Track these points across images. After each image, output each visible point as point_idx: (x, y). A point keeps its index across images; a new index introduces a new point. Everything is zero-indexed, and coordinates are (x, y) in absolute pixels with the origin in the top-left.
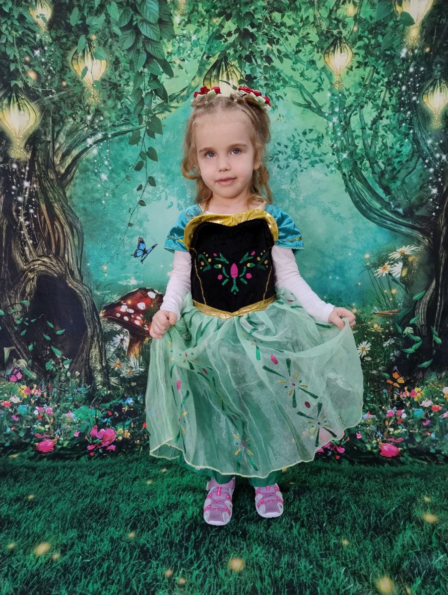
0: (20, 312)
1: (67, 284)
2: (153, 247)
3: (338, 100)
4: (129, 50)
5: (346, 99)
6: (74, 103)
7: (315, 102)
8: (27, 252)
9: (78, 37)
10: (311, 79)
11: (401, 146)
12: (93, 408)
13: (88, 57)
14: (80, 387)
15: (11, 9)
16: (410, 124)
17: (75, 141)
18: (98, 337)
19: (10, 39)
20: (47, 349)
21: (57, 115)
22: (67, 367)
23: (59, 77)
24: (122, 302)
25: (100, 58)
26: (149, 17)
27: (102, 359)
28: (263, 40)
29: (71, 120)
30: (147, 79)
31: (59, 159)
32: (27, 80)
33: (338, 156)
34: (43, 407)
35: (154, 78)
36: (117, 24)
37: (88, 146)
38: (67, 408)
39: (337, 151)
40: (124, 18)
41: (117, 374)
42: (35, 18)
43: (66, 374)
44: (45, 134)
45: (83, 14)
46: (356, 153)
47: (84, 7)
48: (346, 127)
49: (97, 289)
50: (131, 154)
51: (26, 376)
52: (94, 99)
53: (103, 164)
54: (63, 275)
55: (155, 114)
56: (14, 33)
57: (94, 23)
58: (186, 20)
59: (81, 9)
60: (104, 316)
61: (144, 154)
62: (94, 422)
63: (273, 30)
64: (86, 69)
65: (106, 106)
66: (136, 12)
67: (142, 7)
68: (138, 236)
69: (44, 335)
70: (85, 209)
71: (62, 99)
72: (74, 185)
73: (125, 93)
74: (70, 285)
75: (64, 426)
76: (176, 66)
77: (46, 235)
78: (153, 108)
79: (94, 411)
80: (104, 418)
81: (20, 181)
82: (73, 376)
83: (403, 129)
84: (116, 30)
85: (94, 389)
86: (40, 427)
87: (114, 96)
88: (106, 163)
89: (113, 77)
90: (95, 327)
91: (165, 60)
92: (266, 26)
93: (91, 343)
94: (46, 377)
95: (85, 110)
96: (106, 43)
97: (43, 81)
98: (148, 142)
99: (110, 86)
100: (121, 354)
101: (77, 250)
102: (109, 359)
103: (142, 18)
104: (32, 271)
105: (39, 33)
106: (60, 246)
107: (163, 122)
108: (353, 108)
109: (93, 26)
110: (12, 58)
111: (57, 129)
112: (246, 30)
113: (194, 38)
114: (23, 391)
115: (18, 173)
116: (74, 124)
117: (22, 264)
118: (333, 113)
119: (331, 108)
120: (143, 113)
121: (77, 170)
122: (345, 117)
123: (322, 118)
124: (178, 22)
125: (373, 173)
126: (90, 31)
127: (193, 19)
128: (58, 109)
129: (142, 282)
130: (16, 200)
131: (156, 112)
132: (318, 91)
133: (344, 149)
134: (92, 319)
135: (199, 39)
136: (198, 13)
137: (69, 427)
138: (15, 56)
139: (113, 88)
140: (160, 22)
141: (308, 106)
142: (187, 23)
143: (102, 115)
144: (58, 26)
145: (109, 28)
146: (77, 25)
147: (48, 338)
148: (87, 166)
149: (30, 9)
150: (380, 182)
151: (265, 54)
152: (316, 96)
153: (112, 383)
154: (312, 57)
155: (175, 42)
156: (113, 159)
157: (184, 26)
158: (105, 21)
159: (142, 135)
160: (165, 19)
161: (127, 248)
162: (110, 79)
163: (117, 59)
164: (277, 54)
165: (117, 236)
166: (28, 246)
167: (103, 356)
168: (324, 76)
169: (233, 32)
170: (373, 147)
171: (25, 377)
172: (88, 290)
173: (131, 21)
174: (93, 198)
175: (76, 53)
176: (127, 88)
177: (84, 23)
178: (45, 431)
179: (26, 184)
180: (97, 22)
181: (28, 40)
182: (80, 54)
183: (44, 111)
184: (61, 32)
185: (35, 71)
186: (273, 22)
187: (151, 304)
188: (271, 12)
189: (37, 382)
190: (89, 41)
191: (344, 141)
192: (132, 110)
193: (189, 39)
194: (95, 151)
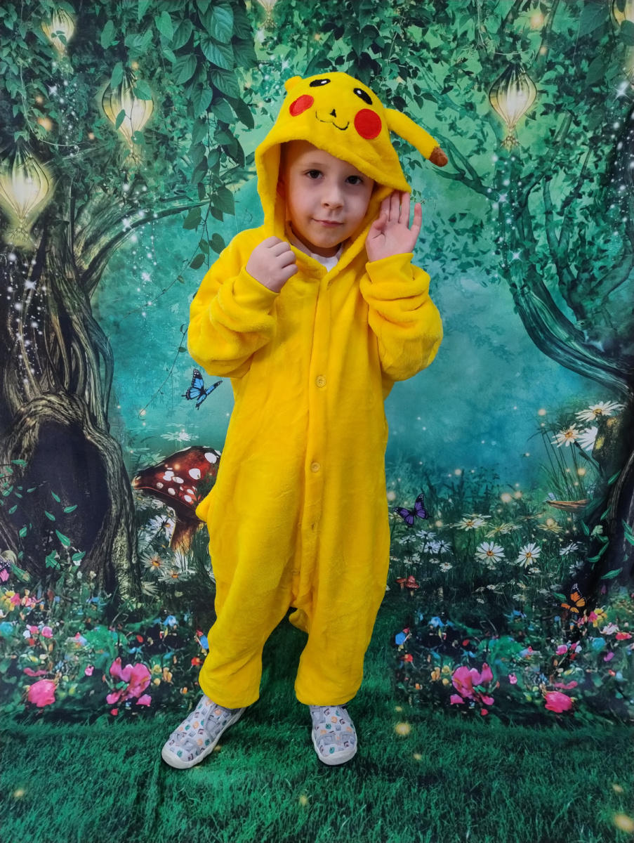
0: (9, 477)
1: (84, 436)
2: (216, 385)
3: (509, 167)
4: (187, 85)
5: (523, 165)
6: (106, 165)
7: (471, 170)
8: (27, 387)
9: (112, 65)
10: (466, 133)
11: (606, 242)
12: (114, 630)
13: (127, 95)
14: (95, 595)
15: (16, 25)
16: (624, 207)
17: (105, 223)
18: (127, 519)
19: (14, 70)
20: (49, 535)
21: (81, 184)
22: (78, 563)
23: (84, 126)
24: (166, 466)
25: (143, 97)
26: (219, 34)
27: (131, 554)
28: (391, 71)
29: (101, 191)
30: (212, 129)
31: (81, 248)
32: (36, 130)
33: (505, 256)
34: (37, 625)
35: (224, 127)
36: (170, 45)
37: (124, 230)
38: (75, 628)
39: (504, 249)
40: (181, 37)
41: (153, 578)
42: (50, 37)
43: (75, 574)
44: (61, 211)
45: (120, 31)
46: (534, 252)
47: (121, 19)
48: (521, 211)
49: (130, 444)
50: (187, 243)
51: (15, 576)
52: (134, 158)
53: (145, 257)
54: (79, 421)
55: (225, 184)
56: (21, 61)
57: (135, 44)
58: (275, 38)
59: (117, 23)
60: (138, 486)
61: (206, 243)
62: (115, 653)
63: (409, 55)
64: (123, 114)
65: (151, 169)
66: (199, 26)
67: (208, 17)
68: (193, 368)
69: (47, 513)
70: (116, 324)
71: (87, 159)
72: (102, 289)
73: (179, 151)
74: (89, 438)
75: (70, 657)
76: (258, 110)
77: (55, 361)
78: (221, 175)
79: (115, 635)
80: (131, 646)
81: (20, 280)
82: (86, 578)
83: (611, 215)
84: (168, 54)
85: (117, 600)
86: (32, 658)
87: (163, 155)
88: (149, 256)
89: (162, 126)
90: (123, 503)
91: (241, 101)
92: (397, 49)
93: (116, 527)
94: (44, 578)
95: (120, 176)
96: (153, 73)
97: (60, 133)
98: (212, 226)
99: (157, 139)
100: (160, 545)
101: (104, 384)
102: (142, 553)
103: (207, 36)
104: (32, 415)
105: (56, 60)
106: (77, 379)
107: (237, 196)
108: (534, 180)
109: (134, 48)
110: (14, 96)
111: (79, 204)
112: (366, 56)
113: (285, 65)
114: (9, 600)
115: (17, 268)
116: (104, 196)
117: (18, 404)
118: (501, 188)
119: (496, 180)
120: (206, 181)
121: (107, 266)
122: (520, 194)
123: (481, 196)
124: (262, 40)
125: (561, 282)
126: (130, 57)
127: (285, 36)
128: (82, 175)
129: (197, 437)
130: (13, 309)
131: (226, 181)
132: (477, 152)
133: (515, 245)
134: (120, 492)
135: (292, 67)
136: (292, 27)
137: (77, 658)
138: (18, 94)
139: (162, 143)
140: (236, 41)
141: (460, 177)
142: (276, 43)
143: (145, 184)
144: (84, 48)
145: (158, 51)
146: (111, 48)
147: (52, 517)
148: (122, 260)
149: (43, 24)
150: (569, 297)
151: (393, 93)
152: (474, 161)
153: (144, 592)
154: (470, 98)
155: (257, 73)
156: (160, 250)
157: (272, 48)
158: (153, 40)
159: (203, 216)
160: (242, 36)
161: (176, 385)
162: (157, 128)
163: (168, 98)
164: (413, 93)
165: (163, 365)
166: (29, 378)
167: (134, 548)
168: (488, 129)
169: (345, 58)
170: (564, 241)
171: (14, 578)
172: (116, 445)
173: (192, 40)
174: (129, 308)
175: (109, 89)
176: (182, 143)
177: (121, 45)
178: (40, 664)
179: (29, 285)
180: (139, 43)
181: (41, 71)
182: (115, 91)
183: (60, 177)
184: (88, 59)
185: (49, 117)
186: (408, 41)
187: (208, 471)
188: (406, 25)
189: (30, 586)
190: (128, 71)
191: (517, 232)
192: (189, 176)
193: (278, 67)
194: (133, 238)
